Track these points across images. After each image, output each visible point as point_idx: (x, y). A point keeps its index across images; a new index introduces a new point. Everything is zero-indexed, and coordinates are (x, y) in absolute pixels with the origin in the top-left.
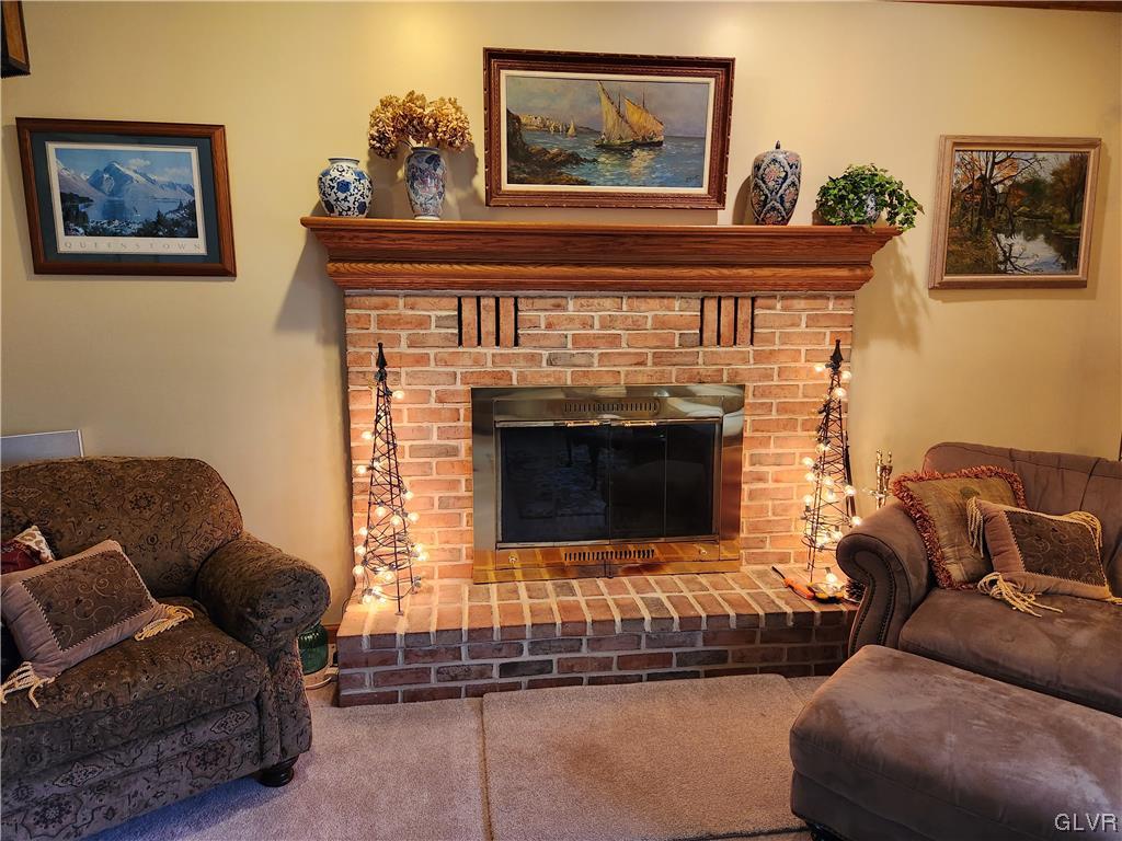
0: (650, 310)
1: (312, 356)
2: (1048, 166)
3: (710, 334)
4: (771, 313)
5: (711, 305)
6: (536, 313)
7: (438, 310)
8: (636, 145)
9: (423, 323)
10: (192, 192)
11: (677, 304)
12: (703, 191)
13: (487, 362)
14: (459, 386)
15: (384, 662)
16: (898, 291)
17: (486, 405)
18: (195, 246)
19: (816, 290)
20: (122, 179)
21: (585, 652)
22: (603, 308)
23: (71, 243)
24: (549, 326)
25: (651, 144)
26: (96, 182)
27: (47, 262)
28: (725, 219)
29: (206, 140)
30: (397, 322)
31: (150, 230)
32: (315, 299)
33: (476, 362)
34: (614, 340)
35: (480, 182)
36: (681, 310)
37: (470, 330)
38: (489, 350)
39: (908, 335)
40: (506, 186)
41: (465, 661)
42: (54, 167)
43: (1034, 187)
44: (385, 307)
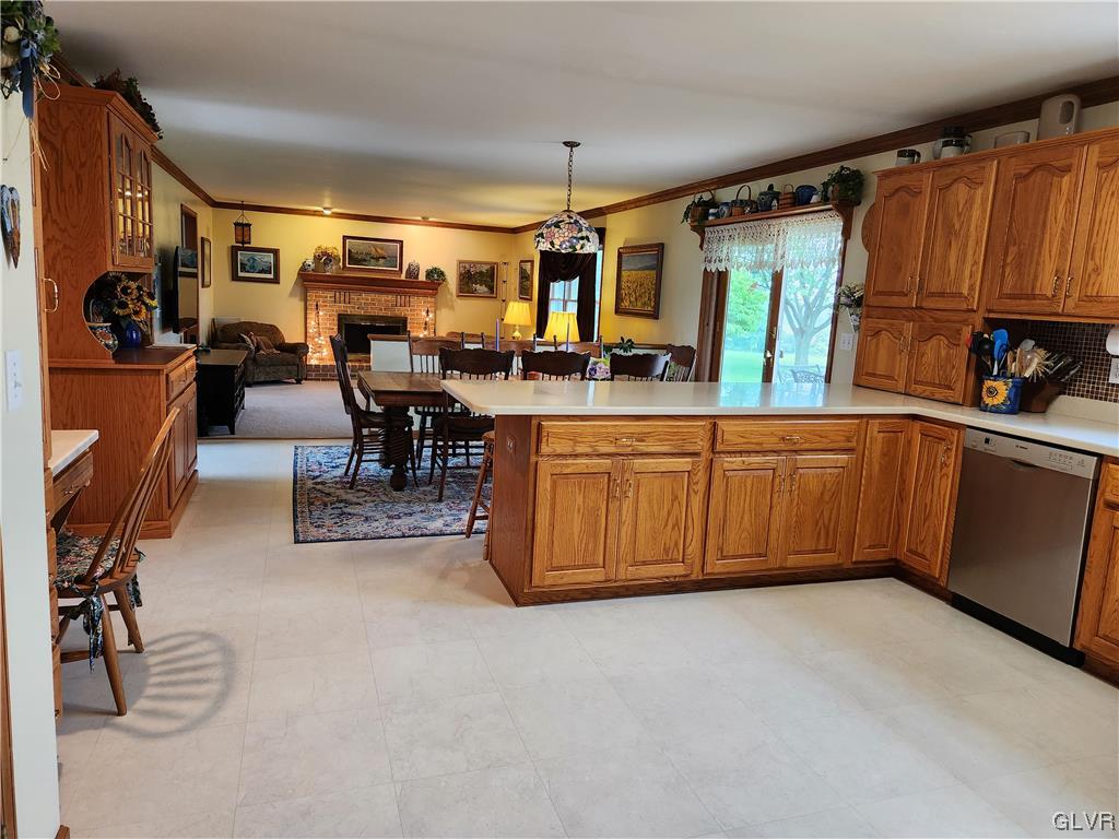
0: (384, 297)
1: (298, 305)
2: (485, 268)
3: (399, 304)
4: (414, 300)
5: (399, 297)
6: (354, 297)
7: (330, 294)
8: (380, 258)
9: (326, 297)
10: (271, 264)
11: (390, 296)
12: (398, 270)
13: (342, 307)
14: (335, 313)
16: (449, 297)
17: (341, 317)
18: (271, 276)
19: (425, 295)
20: (254, 259)
22: (371, 296)
23: (241, 274)
24: (358, 300)
25: (384, 258)
26: (248, 260)
27: (235, 278)
28: (403, 277)
29: (276, 252)
30: (320, 297)
31: (260, 272)
32: (299, 291)
33: (339, 307)
34: (374, 304)
35: (341, 265)
36: (391, 298)
37: (337, 299)
38: (342, 305)
39: (452, 308)
40: (347, 266)
42: (239, 257)
43: (481, 273)
44: (317, 293)
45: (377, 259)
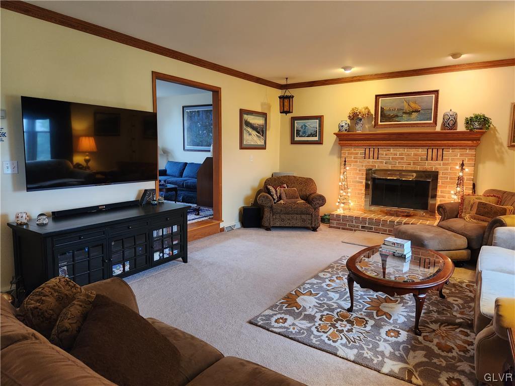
0: (413, 152)
1: (335, 161)
3: (430, 157)
4: (449, 153)
5: (430, 151)
6: (383, 152)
7: (360, 151)
8: (413, 112)
9: (357, 154)
10: (317, 128)
11: (420, 150)
12: (432, 122)
13: (371, 163)
14: (364, 168)
15: (338, 221)
16: (497, 147)
17: (369, 173)
18: (316, 139)
19: (462, 147)
20: (305, 126)
21: (380, 227)
22: (406, 151)
23: (297, 139)
24: (386, 155)
25: (417, 111)
26: (302, 127)
27: (293, 142)
28: (438, 128)
29: (320, 118)
31: (309, 136)
32: (337, 147)
33: (368, 162)
34: (402, 159)
35: (373, 122)
36: (421, 152)
37: (367, 155)
38: (371, 160)
39: (501, 160)
40: (380, 123)
41: (354, 223)
42: (296, 125)
44: (349, 150)
45: (410, 113)
